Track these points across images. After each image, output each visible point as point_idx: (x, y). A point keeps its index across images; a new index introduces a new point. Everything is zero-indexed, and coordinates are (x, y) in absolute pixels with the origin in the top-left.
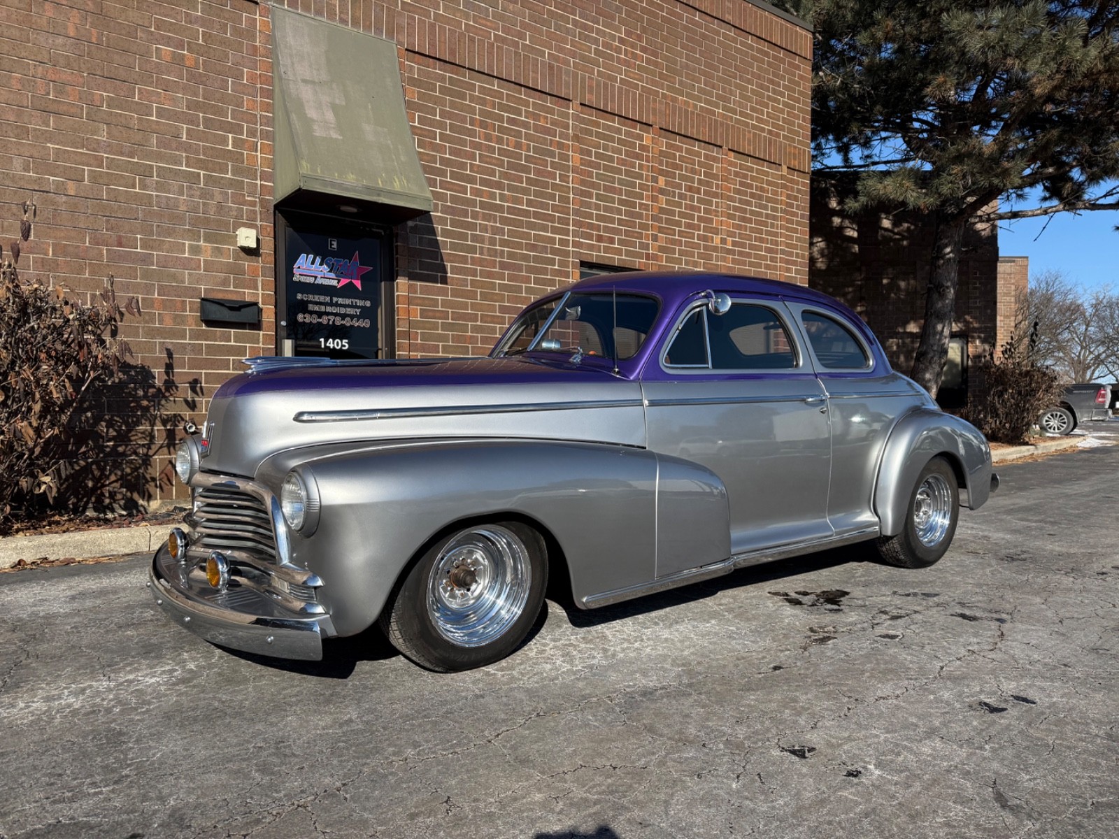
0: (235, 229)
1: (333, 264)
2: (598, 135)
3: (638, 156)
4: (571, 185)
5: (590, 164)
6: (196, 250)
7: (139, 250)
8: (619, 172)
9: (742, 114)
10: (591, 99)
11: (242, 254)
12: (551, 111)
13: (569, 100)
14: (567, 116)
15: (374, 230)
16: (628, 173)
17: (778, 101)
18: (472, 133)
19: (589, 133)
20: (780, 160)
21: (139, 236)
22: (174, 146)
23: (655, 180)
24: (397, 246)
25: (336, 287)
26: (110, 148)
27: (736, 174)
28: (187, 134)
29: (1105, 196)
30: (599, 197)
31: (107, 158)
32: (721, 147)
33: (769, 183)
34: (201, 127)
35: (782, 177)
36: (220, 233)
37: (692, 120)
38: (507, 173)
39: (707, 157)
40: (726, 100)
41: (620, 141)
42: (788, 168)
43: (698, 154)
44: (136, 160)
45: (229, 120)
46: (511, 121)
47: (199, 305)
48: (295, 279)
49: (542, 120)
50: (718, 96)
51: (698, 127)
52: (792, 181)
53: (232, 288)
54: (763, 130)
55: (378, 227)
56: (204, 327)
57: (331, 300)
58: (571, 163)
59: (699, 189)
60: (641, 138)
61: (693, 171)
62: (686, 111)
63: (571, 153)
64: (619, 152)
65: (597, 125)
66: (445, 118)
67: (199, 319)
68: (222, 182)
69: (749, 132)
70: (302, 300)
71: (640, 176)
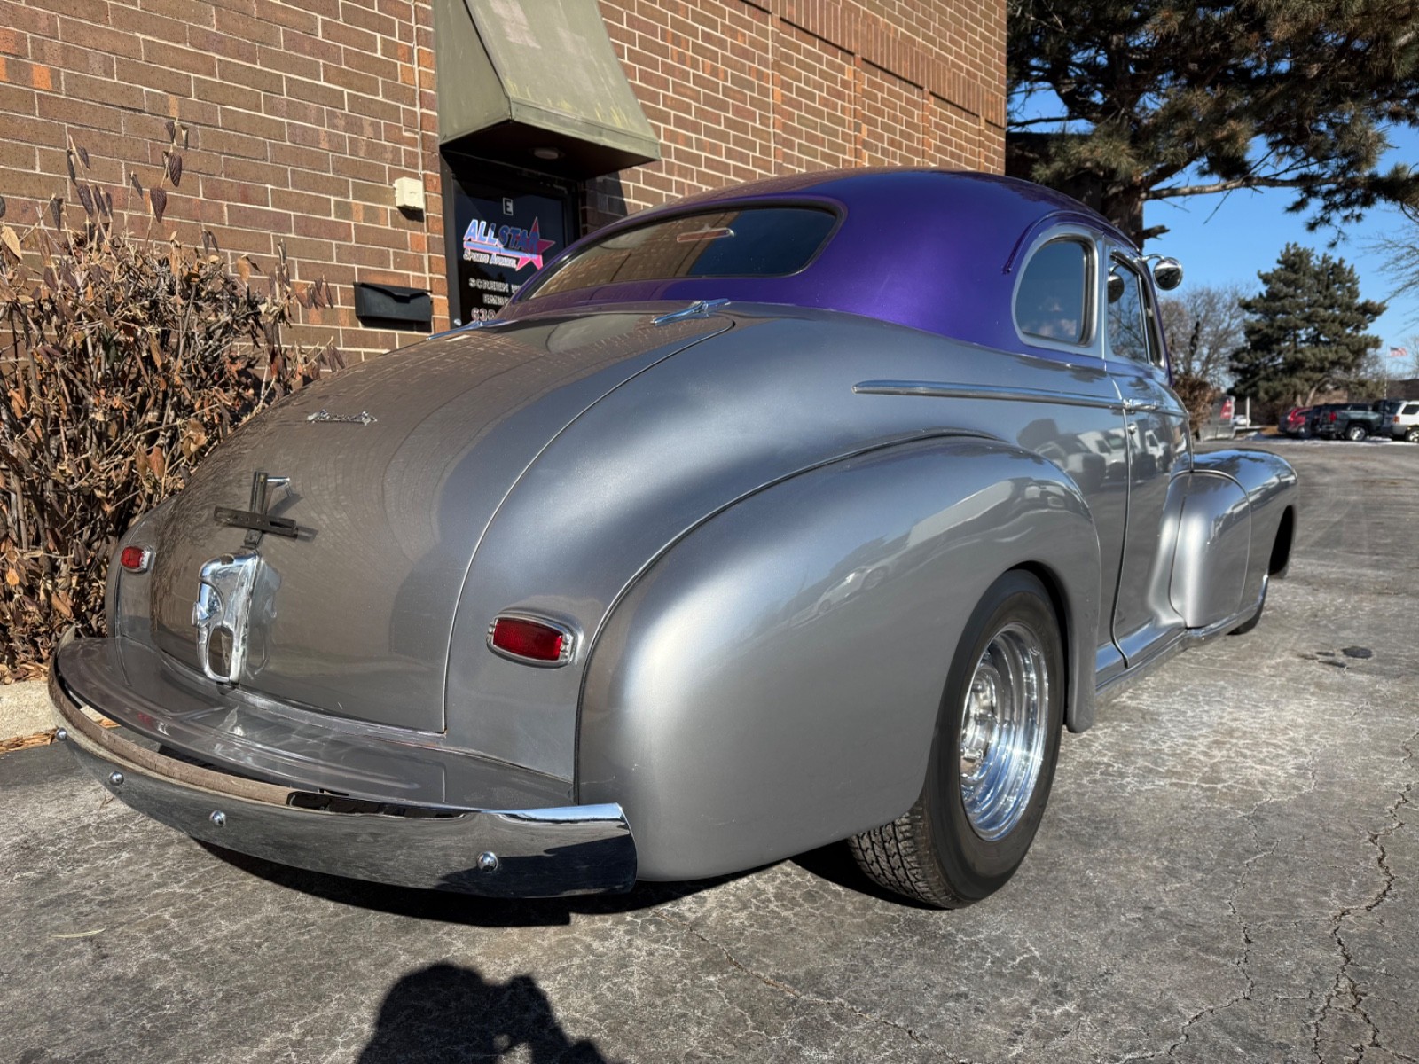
0: (392, 181)
1: (510, 236)
2: (800, 64)
3: (840, 96)
4: (771, 130)
5: (789, 102)
6: (344, 210)
7: (270, 208)
8: (819, 114)
9: (943, 47)
10: (792, 13)
11: (402, 218)
12: (748, 26)
13: (767, 12)
14: (764, 33)
15: (556, 186)
16: (831, 118)
17: (974, 31)
18: (663, 52)
19: (788, 59)
20: (978, 109)
21: (269, 187)
22: (308, 48)
23: (858, 128)
24: (585, 212)
25: (513, 269)
26: (219, 44)
27: (937, 126)
28: (324, 30)
29: (1286, 171)
30: (802, 149)
31: (220, 60)
32: (921, 88)
33: (968, 140)
34: (341, 21)
35: (980, 133)
36: (373, 183)
37: (894, 50)
38: (703, 110)
39: (908, 101)
40: (926, 25)
41: (822, 74)
42: (987, 121)
43: (899, 97)
44: (258, 67)
45: (376, 11)
46: (707, 37)
47: (353, 294)
48: (467, 257)
49: (739, 38)
50: (919, 21)
51: (900, 59)
52: (989, 138)
53: (392, 269)
54: (961, 68)
55: (559, 184)
56: (361, 328)
57: (510, 288)
58: (771, 100)
59: (901, 143)
60: (841, 70)
61: (895, 119)
62: (888, 37)
63: (770, 86)
64: (819, 87)
65: (797, 49)
66: (633, 27)
67: (354, 315)
68: (372, 106)
69: (949, 71)
70: (476, 288)
71: (842, 123)
